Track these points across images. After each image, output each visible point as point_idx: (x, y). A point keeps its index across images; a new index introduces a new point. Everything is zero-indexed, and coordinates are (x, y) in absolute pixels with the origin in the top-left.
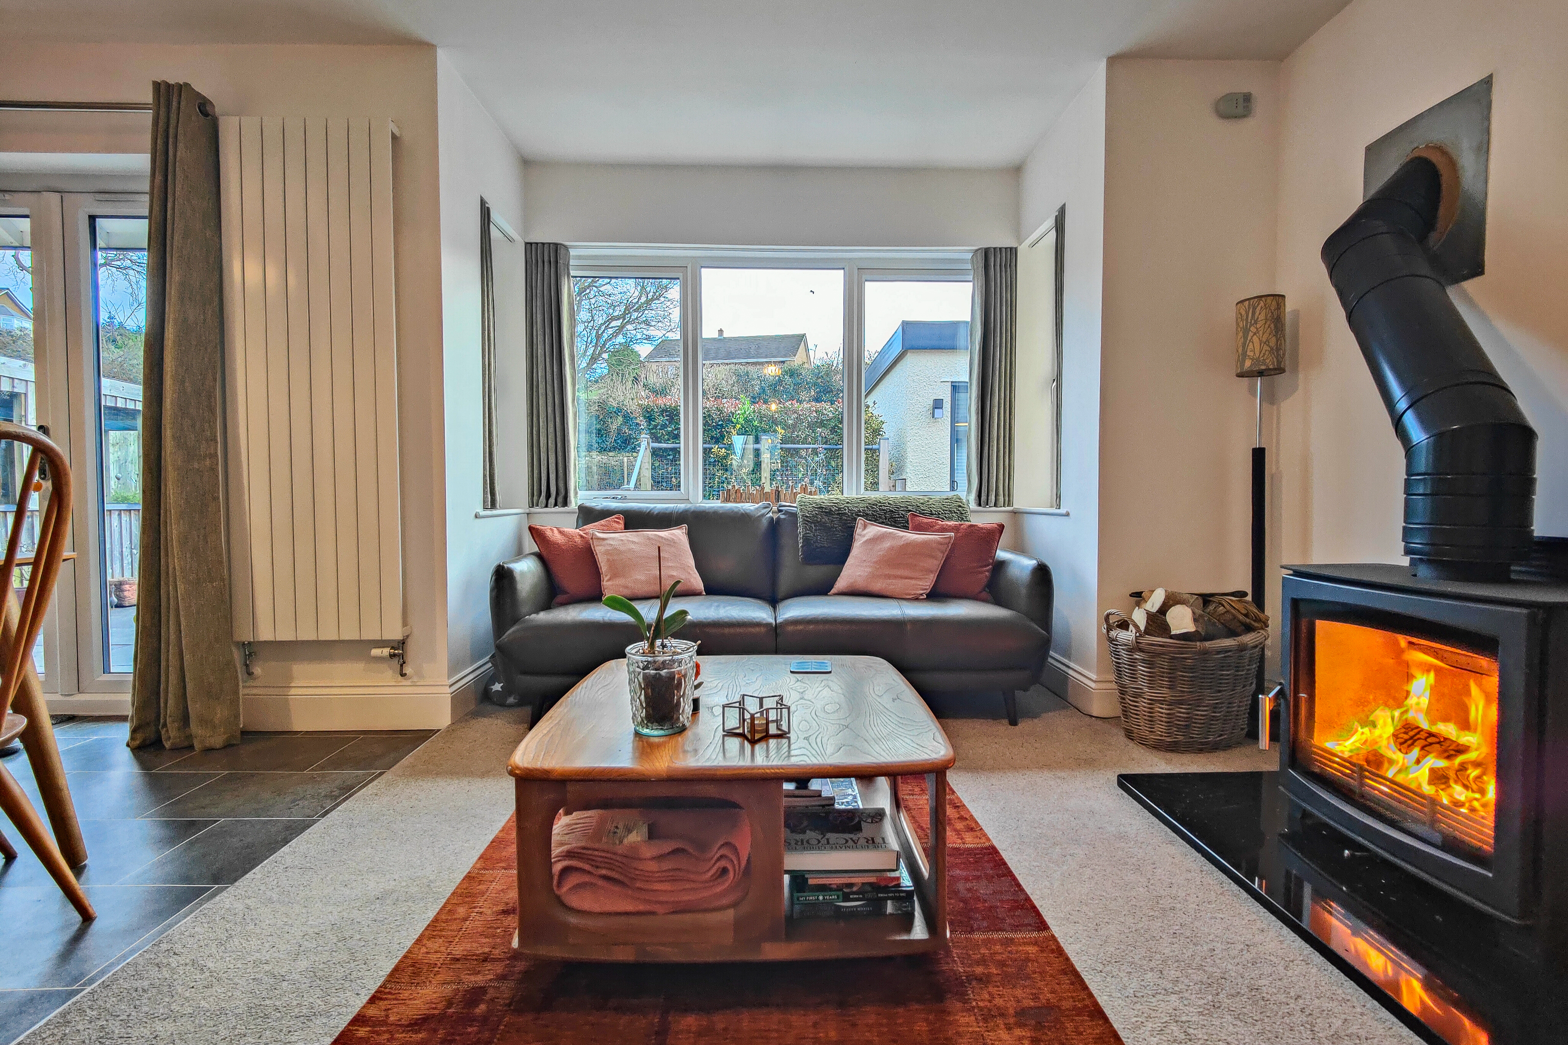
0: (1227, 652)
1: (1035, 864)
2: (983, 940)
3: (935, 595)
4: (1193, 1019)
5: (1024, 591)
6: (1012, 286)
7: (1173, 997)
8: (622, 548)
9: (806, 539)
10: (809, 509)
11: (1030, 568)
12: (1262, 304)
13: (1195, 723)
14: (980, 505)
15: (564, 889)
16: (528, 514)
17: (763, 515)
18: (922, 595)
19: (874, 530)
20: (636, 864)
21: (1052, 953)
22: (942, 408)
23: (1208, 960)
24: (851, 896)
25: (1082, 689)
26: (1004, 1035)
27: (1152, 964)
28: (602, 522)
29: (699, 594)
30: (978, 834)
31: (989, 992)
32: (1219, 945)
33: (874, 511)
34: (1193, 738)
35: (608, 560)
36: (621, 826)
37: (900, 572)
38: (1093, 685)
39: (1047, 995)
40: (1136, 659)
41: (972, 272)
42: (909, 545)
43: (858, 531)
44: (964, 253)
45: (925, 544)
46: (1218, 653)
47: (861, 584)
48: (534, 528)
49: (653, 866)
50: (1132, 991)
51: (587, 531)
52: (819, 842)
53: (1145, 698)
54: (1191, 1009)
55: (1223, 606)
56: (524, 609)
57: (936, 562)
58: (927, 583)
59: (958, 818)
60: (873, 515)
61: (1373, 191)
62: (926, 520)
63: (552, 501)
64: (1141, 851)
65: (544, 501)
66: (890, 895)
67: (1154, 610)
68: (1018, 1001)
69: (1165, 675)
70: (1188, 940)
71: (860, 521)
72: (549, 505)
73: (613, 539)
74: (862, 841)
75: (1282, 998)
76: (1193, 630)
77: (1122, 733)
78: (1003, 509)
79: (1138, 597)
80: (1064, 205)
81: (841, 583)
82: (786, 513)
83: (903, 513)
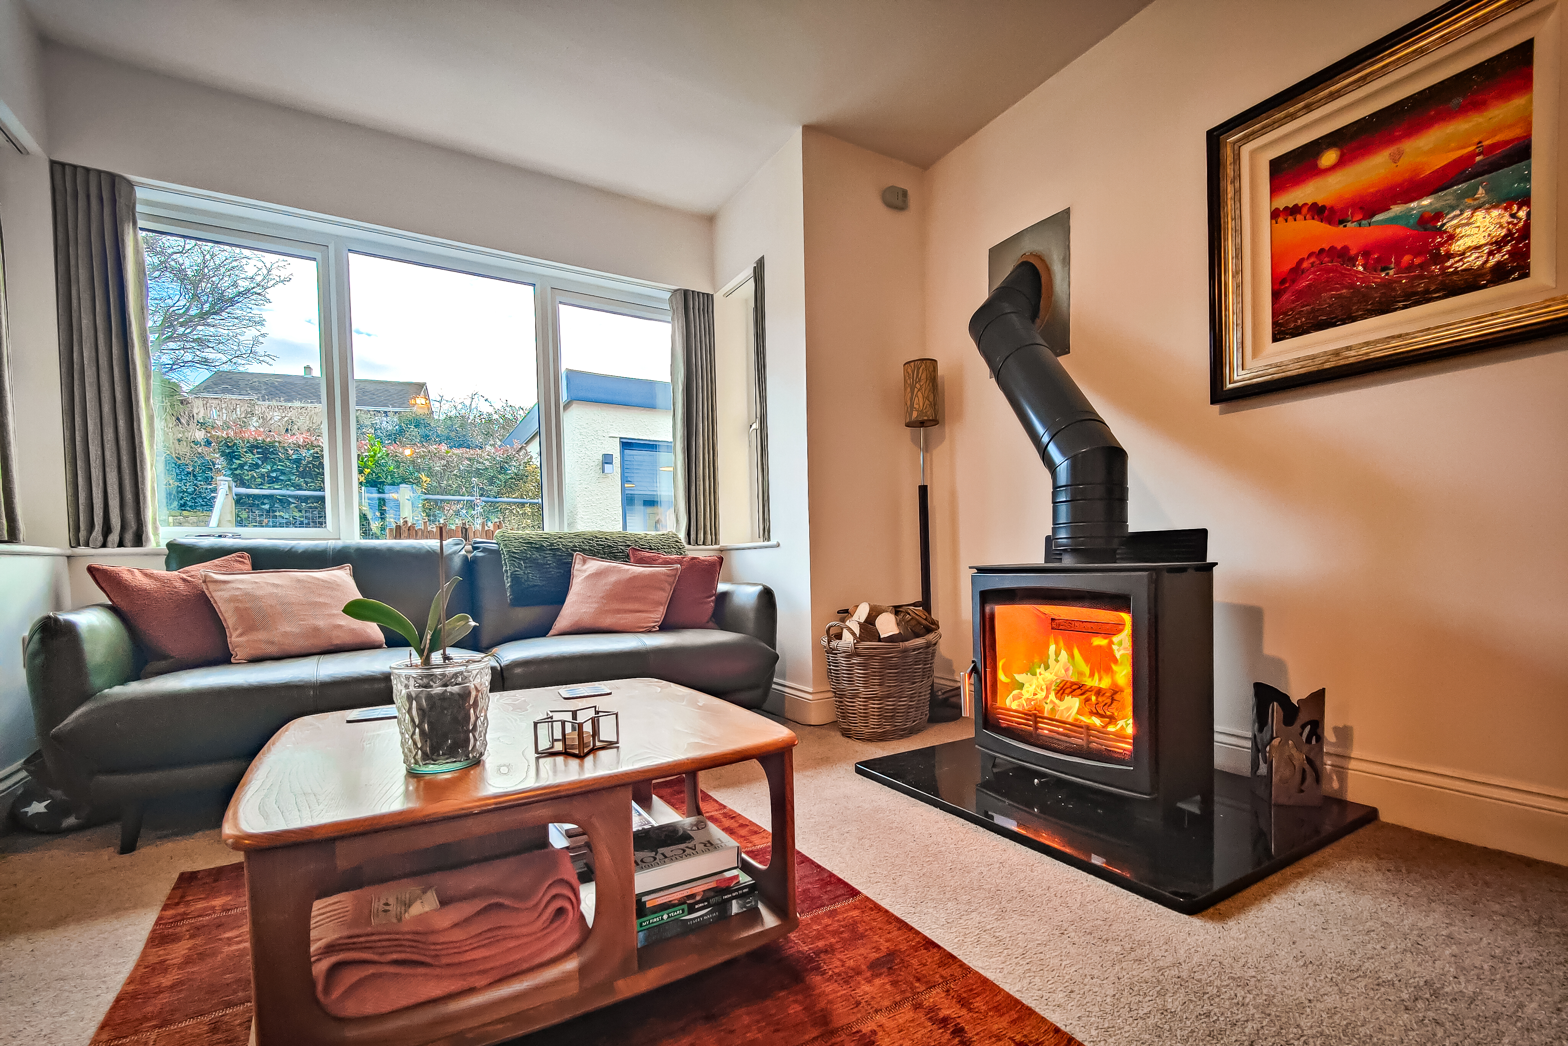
0: (919, 649)
1: (823, 846)
2: (811, 919)
3: (665, 627)
4: (994, 925)
5: (752, 615)
6: (710, 331)
7: (974, 915)
8: (259, 593)
9: (515, 578)
10: (515, 544)
11: (757, 593)
12: (923, 366)
13: (898, 713)
14: (689, 543)
15: (336, 994)
16: (69, 557)
17: (455, 553)
18: (654, 627)
19: (595, 565)
20: (432, 938)
21: (872, 910)
22: (611, 463)
23: (982, 881)
24: (696, 907)
25: (799, 703)
26: (866, 988)
27: (948, 896)
28: (216, 561)
29: (379, 647)
30: (763, 834)
31: (838, 959)
32: (983, 868)
33: (591, 546)
34: (896, 726)
35: (237, 609)
36: (392, 901)
37: (630, 606)
38: (810, 697)
39: (885, 946)
40: (854, 663)
41: (671, 313)
42: (635, 578)
43: (577, 566)
44: (662, 292)
45: (652, 576)
46: (914, 650)
47: (588, 622)
48: (98, 570)
49: (458, 935)
50: (943, 920)
51: (193, 573)
52: (655, 859)
53: (860, 698)
54: (990, 919)
55: (909, 614)
56: (96, 681)
57: (665, 595)
58: (658, 615)
59: (739, 826)
60: (591, 550)
61: (998, 284)
62: (648, 554)
63: (114, 537)
64: (896, 816)
65: (100, 538)
66: (734, 894)
67: (862, 620)
68: (866, 958)
69: (877, 674)
70: (962, 871)
71: (578, 557)
72: (109, 544)
73: (242, 581)
74: (700, 847)
75: (1039, 891)
76: (897, 632)
77: (839, 734)
78: (711, 547)
79: (845, 613)
80: (763, 257)
81: (564, 621)
82: (485, 550)
83: (623, 548)
